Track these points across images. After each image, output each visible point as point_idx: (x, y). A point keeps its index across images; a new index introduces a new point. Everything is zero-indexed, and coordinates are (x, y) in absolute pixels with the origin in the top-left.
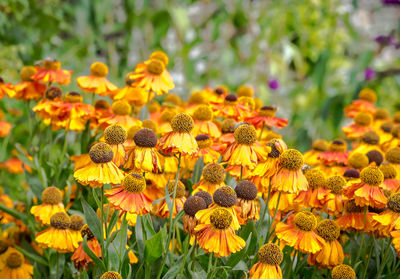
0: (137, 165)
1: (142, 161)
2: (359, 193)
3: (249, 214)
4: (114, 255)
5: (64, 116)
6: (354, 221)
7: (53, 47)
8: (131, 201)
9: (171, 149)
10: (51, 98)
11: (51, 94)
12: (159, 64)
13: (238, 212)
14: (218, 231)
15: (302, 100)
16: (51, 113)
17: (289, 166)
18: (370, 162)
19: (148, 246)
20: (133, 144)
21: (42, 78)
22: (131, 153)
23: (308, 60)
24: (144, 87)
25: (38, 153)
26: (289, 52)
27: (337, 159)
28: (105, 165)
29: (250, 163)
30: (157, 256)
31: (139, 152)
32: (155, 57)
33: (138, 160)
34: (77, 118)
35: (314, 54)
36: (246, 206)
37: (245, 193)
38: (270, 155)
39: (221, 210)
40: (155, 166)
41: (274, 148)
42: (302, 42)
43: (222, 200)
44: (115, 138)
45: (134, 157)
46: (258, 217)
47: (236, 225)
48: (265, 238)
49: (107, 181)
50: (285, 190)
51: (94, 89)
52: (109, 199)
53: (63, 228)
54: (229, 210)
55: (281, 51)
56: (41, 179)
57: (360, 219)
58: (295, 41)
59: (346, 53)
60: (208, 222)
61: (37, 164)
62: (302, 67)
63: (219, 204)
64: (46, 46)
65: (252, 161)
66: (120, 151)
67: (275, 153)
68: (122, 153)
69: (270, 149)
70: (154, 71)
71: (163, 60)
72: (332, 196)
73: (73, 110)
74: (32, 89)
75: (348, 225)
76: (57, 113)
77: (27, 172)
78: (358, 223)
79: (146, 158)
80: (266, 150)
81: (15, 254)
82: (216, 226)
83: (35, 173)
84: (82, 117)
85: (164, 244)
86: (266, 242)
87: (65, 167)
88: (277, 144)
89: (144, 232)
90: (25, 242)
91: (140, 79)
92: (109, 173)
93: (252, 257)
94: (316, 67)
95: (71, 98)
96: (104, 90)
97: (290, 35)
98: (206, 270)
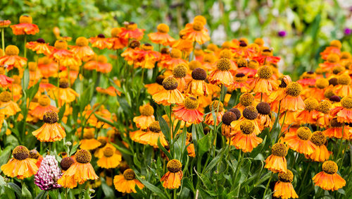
0: (193, 91)
1: (197, 88)
2: (339, 114)
3: (265, 123)
4: (178, 149)
5: (141, 59)
6: (335, 132)
7: (139, 14)
8: (189, 114)
9: (216, 81)
10: (133, 48)
11: (133, 45)
12: (200, 24)
13: (258, 122)
14: (245, 135)
15: (300, 48)
16: (133, 57)
17: (292, 93)
18: (330, 84)
19: (200, 144)
20: (191, 78)
21: (124, 36)
22: (190, 83)
23: (303, 22)
24: (191, 39)
25: (125, 83)
26: (292, 17)
27: (309, 83)
28: (172, 91)
29: (267, 91)
30: (205, 150)
31: (194, 83)
32: (197, 20)
33: (194, 88)
34: (149, 61)
35: (309, 18)
36: (263, 118)
37: (263, 110)
38: (280, 86)
39: (247, 122)
40: (205, 92)
41: (283, 81)
42: (300, 11)
43: (249, 115)
44: (178, 74)
45: (191, 86)
46: (271, 126)
47: (258, 131)
48: (276, 138)
49: (173, 102)
50: (290, 109)
51: (159, 41)
52: (175, 113)
53: (157, 132)
54: (252, 121)
55: (286, 16)
56: (127, 100)
57: (340, 131)
58: (295, 9)
59: (329, 18)
60: (239, 129)
61: (125, 90)
62: (300, 27)
63: (246, 117)
64: (134, 14)
65: (269, 90)
66: (182, 82)
67: (283, 85)
68: (184, 83)
69: (280, 82)
70: (196, 28)
71: (202, 21)
72: (322, 114)
73: (147, 56)
74: (118, 42)
75: (332, 135)
76: (137, 57)
77: (118, 95)
78: (338, 134)
79: (199, 86)
80: (278, 83)
81: (109, 148)
82: (244, 132)
83: (123, 95)
84: (153, 60)
85: (210, 142)
86: (276, 142)
87: (142, 92)
88: (285, 79)
89: (197, 135)
90: (117, 140)
91: (188, 34)
92: (175, 97)
93: (268, 152)
94: (309, 26)
95: (146, 47)
96: (166, 41)
97: (292, 6)
98: (237, 160)
